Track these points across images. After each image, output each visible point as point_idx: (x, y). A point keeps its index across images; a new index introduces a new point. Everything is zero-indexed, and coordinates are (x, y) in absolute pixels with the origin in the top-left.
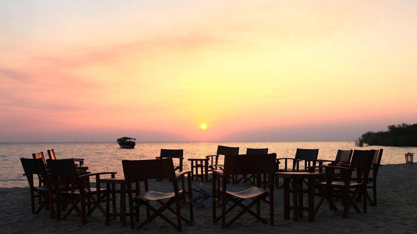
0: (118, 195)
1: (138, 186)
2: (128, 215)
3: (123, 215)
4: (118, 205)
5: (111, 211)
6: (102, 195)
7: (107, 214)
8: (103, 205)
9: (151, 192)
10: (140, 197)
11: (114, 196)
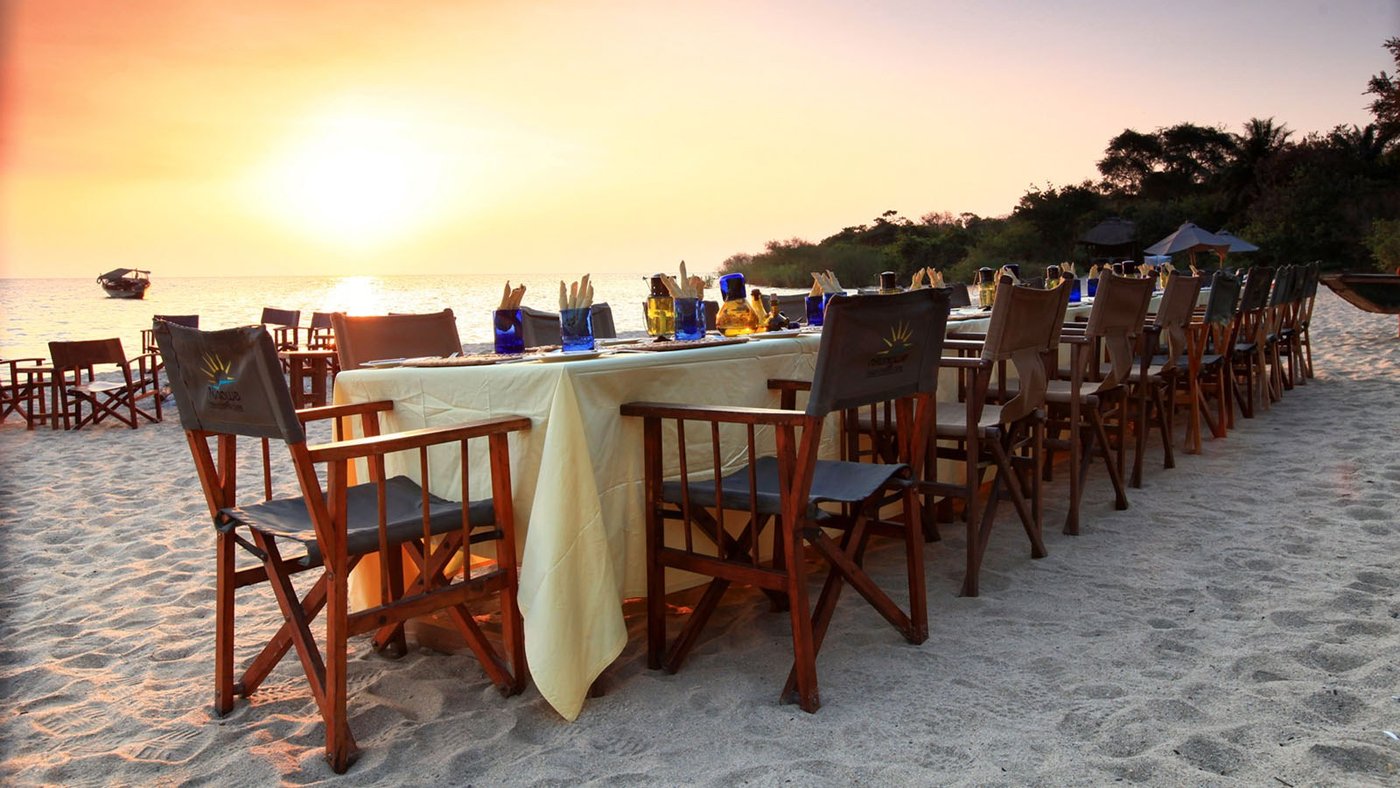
0: (48, 391)
1: (78, 375)
2: (61, 415)
3: (55, 416)
4: (48, 403)
5: (36, 412)
6: (20, 391)
7: (30, 417)
8: (23, 405)
9: (98, 382)
10: (81, 389)
11: (41, 392)
